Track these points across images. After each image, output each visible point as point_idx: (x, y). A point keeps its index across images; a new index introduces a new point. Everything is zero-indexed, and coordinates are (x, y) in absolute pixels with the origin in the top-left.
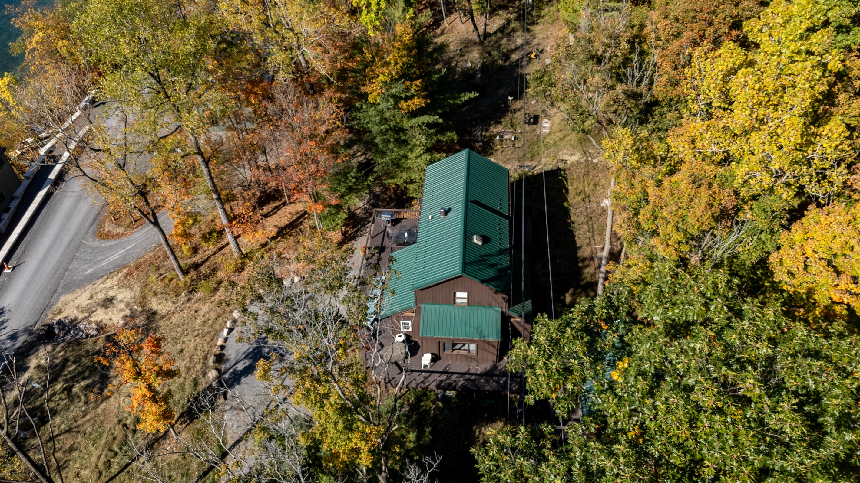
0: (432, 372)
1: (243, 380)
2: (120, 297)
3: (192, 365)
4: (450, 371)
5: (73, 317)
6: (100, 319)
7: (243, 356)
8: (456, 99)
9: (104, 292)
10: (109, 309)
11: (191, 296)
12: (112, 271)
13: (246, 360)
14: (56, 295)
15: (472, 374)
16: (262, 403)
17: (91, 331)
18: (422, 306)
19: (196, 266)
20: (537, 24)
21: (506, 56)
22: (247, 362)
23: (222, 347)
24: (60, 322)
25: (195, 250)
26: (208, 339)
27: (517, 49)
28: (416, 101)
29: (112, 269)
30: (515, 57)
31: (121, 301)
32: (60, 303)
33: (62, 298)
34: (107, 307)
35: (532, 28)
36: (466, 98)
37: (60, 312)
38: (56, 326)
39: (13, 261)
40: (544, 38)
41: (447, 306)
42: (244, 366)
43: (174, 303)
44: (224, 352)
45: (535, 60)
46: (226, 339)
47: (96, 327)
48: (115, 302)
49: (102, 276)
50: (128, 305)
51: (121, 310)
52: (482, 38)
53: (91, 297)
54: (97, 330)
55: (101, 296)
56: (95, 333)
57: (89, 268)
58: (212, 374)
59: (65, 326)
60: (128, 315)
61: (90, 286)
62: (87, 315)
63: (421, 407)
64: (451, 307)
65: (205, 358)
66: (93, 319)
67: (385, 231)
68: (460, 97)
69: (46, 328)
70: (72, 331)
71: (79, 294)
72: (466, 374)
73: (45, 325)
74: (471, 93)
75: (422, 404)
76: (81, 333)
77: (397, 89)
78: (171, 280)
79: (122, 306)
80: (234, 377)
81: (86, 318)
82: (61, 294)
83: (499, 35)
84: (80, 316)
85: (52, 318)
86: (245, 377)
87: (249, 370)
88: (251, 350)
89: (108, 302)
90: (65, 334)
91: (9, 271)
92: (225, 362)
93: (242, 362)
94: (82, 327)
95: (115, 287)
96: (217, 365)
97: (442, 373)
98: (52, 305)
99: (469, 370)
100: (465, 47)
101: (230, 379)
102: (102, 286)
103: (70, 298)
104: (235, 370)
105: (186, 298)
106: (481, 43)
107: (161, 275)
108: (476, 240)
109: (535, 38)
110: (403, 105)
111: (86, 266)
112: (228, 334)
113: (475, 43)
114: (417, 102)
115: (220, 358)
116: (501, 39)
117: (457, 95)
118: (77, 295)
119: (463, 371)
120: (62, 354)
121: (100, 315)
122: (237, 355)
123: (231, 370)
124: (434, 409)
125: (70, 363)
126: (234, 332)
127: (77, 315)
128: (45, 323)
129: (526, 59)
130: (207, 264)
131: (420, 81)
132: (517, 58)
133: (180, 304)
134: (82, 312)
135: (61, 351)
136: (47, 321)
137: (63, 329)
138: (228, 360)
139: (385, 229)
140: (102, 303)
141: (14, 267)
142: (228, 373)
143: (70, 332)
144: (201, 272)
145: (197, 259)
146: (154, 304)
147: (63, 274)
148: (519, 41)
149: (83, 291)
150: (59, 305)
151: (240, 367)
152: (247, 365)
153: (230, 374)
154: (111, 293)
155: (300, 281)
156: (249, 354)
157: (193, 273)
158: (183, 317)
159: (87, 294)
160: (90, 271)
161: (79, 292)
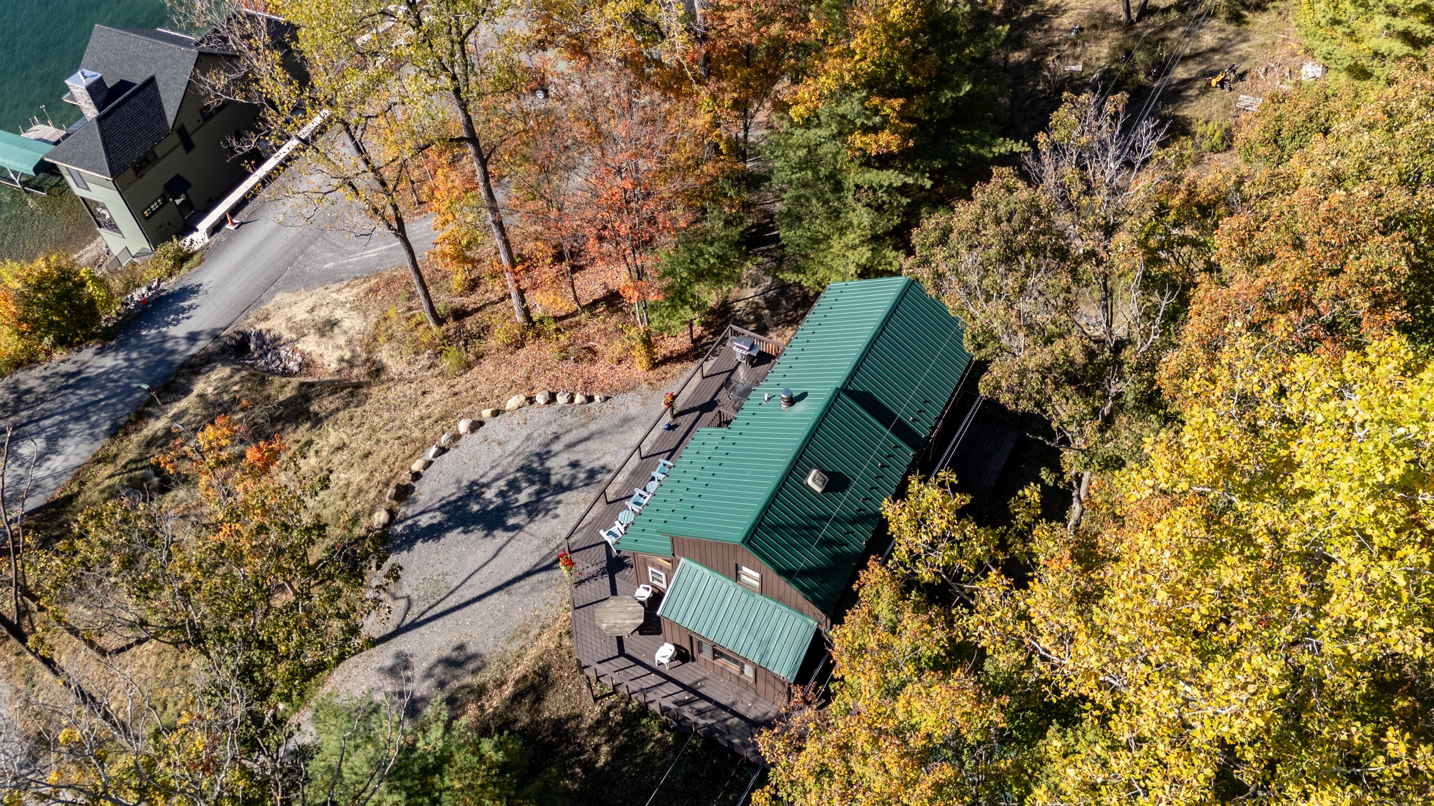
0: (670, 679)
1: (419, 545)
2: (346, 324)
3: (365, 487)
4: (702, 691)
5: (276, 332)
6: (308, 350)
7: (437, 505)
8: (983, 145)
9: (331, 306)
10: (324, 340)
11: (437, 362)
12: (358, 275)
13: (438, 513)
14: (273, 288)
15: (735, 714)
16: (425, 598)
17: (292, 364)
18: (683, 560)
19: (460, 314)
20: (1265, 10)
21: (1162, 68)
22: (438, 517)
23: (417, 476)
24: (260, 335)
25: (473, 285)
26: (408, 450)
27: (1196, 55)
28: (885, 137)
29: (359, 271)
30: (1180, 73)
31: (345, 332)
32: (272, 303)
33: (278, 297)
34: (323, 335)
35: (1249, 16)
36: (1003, 150)
37: (266, 318)
38: (253, 339)
39: (243, 215)
40: (1263, 45)
41: (724, 579)
42: (431, 521)
43: (409, 364)
44: (416, 485)
45: (1218, 91)
46: (429, 464)
47: (300, 360)
48: (336, 330)
49: (342, 280)
50: (350, 342)
51: (339, 347)
52: (1134, 15)
53: (312, 310)
54: (300, 364)
55: (323, 313)
56: (296, 369)
57: (332, 259)
58: (381, 517)
59: (264, 343)
60: (346, 357)
61: (320, 290)
62: (294, 336)
63: (639, 725)
64: (731, 583)
65: (387, 485)
66: (299, 346)
67: (732, 371)
68: (991, 145)
69: (238, 337)
70: (269, 356)
71: (302, 297)
72: (724, 708)
73: (238, 333)
74: (1017, 142)
75: (644, 721)
76: (278, 362)
77: (850, 107)
78: (420, 323)
79: (342, 340)
80: (407, 536)
81: (292, 341)
82: (278, 290)
83: (1174, 15)
84: (287, 335)
85: (254, 325)
86: (424, 542)
87: (434, 532)
88: (453, 498)
89: (328, 327)
90: (261, 356)
91: (232, 228)
92: (408, 505)
93: (431, 514)
94: (283, 353)
95: (348, 306)
96: (394, 503)
97: (685, 687)
98: (261, 302)
99: (733, 703)
100: (1095, 27)
101: (402, 535)
102: (335, 295)
103: (288, 300)
104: (415, 523)
105: (428, 363)
106: (1129, 25)
107: (410, 309)
108: (813, 481)
109: (1245, 40)
110: (858, 139)
111: (330, 255)
112: (435, 456)
113: (1118, 23)
114: (888, 140)
115: (404, 493)
116: (1171, 27)
117: (987, 139)
118: (298, 298)
119: (723, 701)
120: (236, 388)
121: (310, 345)
122: (431, 499)
123: (410, 522)
124: (656, 741)
125: (238, 408)
126: (446, 455)
127: (283, 332)
128: (241, 329)
129: (1200, 84)
130: (479, 315)
131: (901, 101)
132: (1185, 76)
133: (416, 367)
134: (291, 329)
135: (236, 383)
136: (244, 326)
137: (261, 348)
138: (415, 501)
139: (736, 367)
140: (320, 325)
141: (242, 223)
142: (404, 524)
143: (266, 355)
144: (464, 326)
145: (471, 301)
146: (384, 355)
147: (296, 257)
148: (1208, 39)
149: (309, 294)
150: (269, 306)
151: (425, 521)
152: (435, 521)
153: (404, 528)
154: (338, 314)
155: (582, 403)
156: (449, 503)
157: (452, 324)
158: (405, 396)
159: (309, 303)
160: (330, 265)
161: (303, 294)
